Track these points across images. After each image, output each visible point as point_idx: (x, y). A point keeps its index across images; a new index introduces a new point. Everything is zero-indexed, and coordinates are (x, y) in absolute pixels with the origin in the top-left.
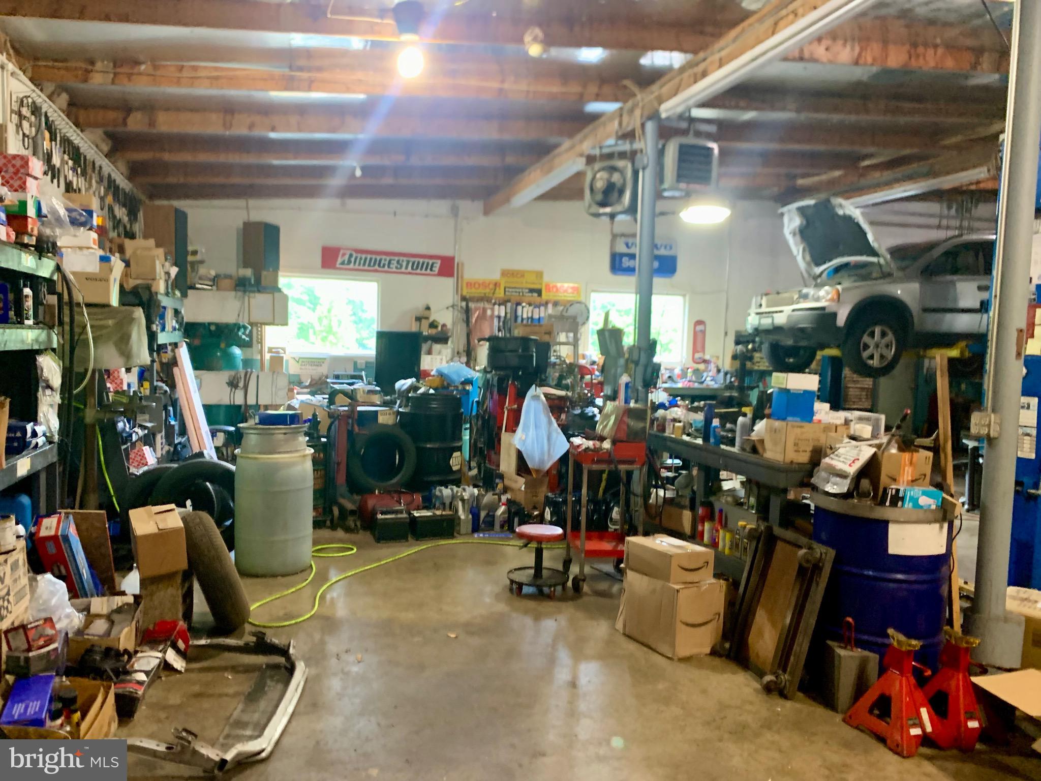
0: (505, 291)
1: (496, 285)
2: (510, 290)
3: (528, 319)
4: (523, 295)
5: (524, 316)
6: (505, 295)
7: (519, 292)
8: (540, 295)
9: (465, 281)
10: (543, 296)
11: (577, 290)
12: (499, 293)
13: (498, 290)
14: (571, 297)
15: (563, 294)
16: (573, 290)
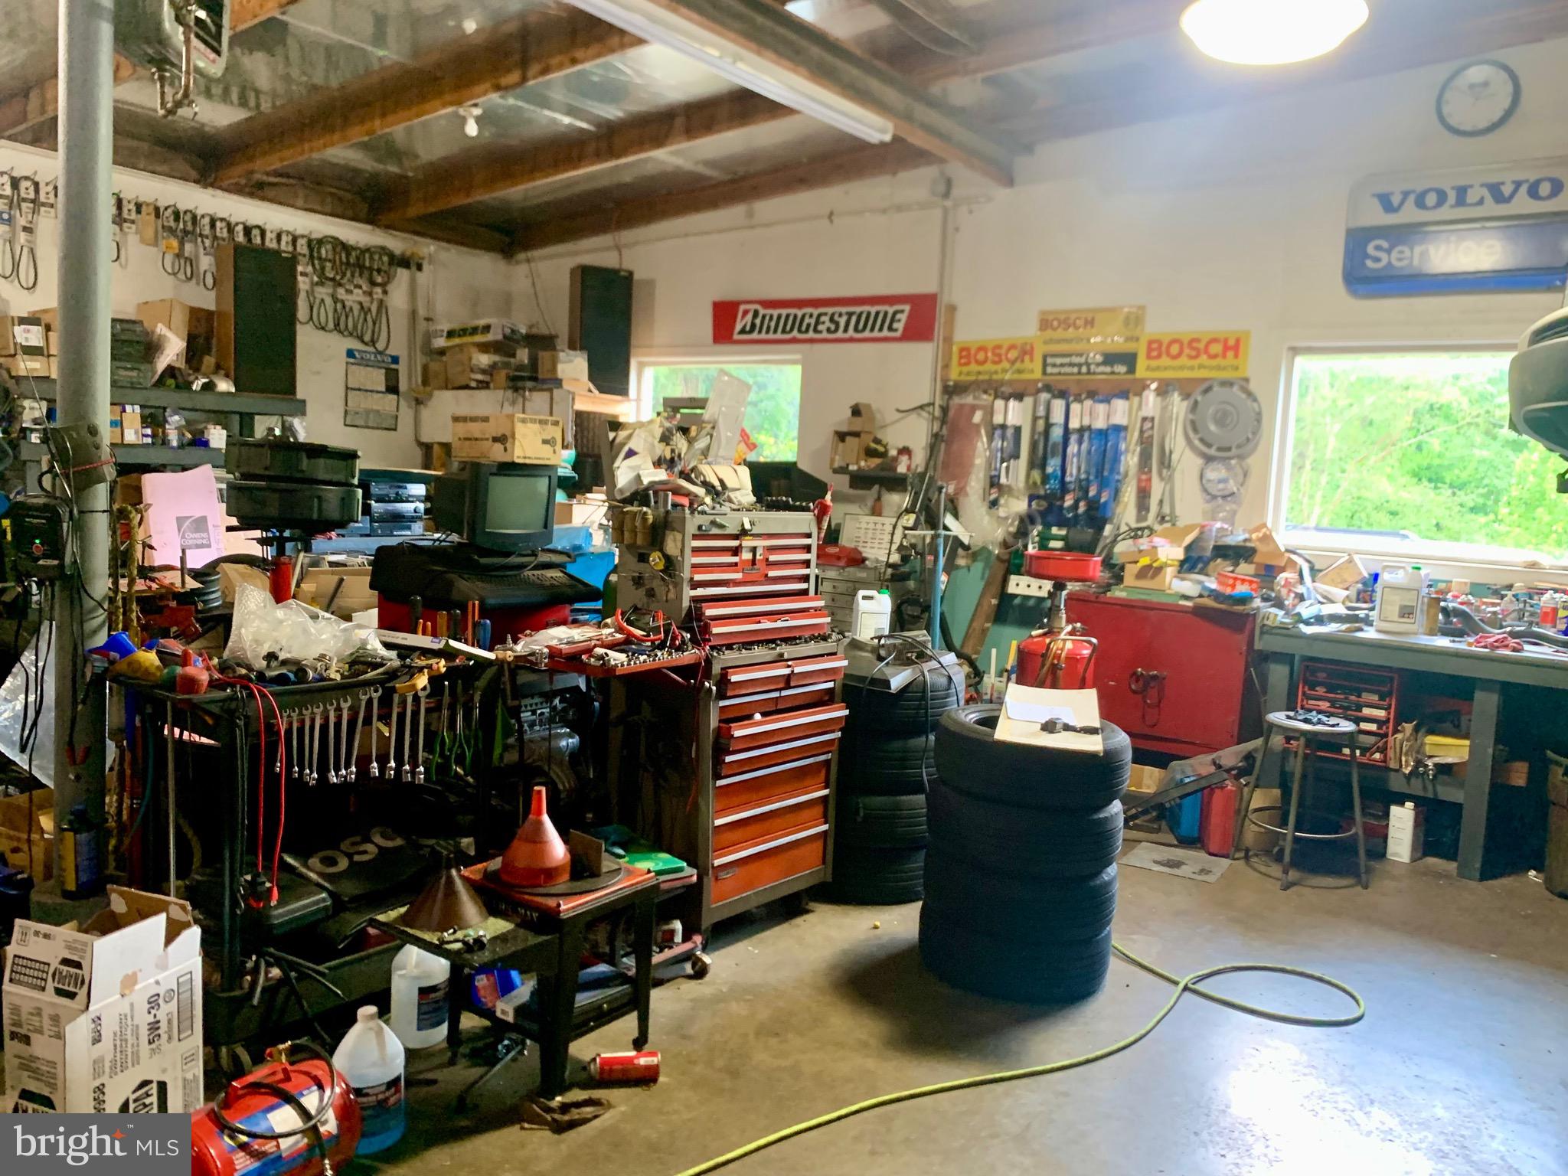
0: (1045, 365)
1: (1026, 351)
2: (1059, 361)
3: (1081, 431)
4: (1089, 373)
5: (1074, 424)
6: (1044, 373)
7: (1080, 365)
8: (1132, 370)
9: (955, 349)
10: (1141, 372)
11: (1236, 348)
12: (1032, 371)
13: (1027, 364)
14: (1219, 368)
15: (1195, 363)
16: (1226, 348)
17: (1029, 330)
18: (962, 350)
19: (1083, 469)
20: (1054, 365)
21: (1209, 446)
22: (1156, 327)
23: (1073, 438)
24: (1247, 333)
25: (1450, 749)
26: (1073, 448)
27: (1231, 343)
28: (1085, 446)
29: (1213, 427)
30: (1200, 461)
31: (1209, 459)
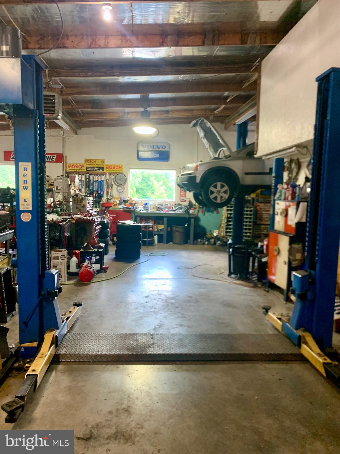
1: (82, 166)
3: (96, 181)
4: (95, 171)
5: (95, 180)
6: (87, 170)
7: (93, 169)
8: (103, 170)
9: (68, 165)
10: (105, 171)
11: (121, 168)
12: (84, 170)
13: (83, 168)
14: (118, 171)
15: (114, 170)
16: (119, 168)
17: (83, 162)
18: (69, 165)
19: (97, 188)
20: (88, 169)
21: (118, 184)
22: (106, 163)
23: (95, 182)
24: (123, 165)
25: (161, 227)
26: (95, 184)
27: (120, 166)
28: (97, 184)
29: (119, 181)
30: (117, 187)
31: (118, 186)
